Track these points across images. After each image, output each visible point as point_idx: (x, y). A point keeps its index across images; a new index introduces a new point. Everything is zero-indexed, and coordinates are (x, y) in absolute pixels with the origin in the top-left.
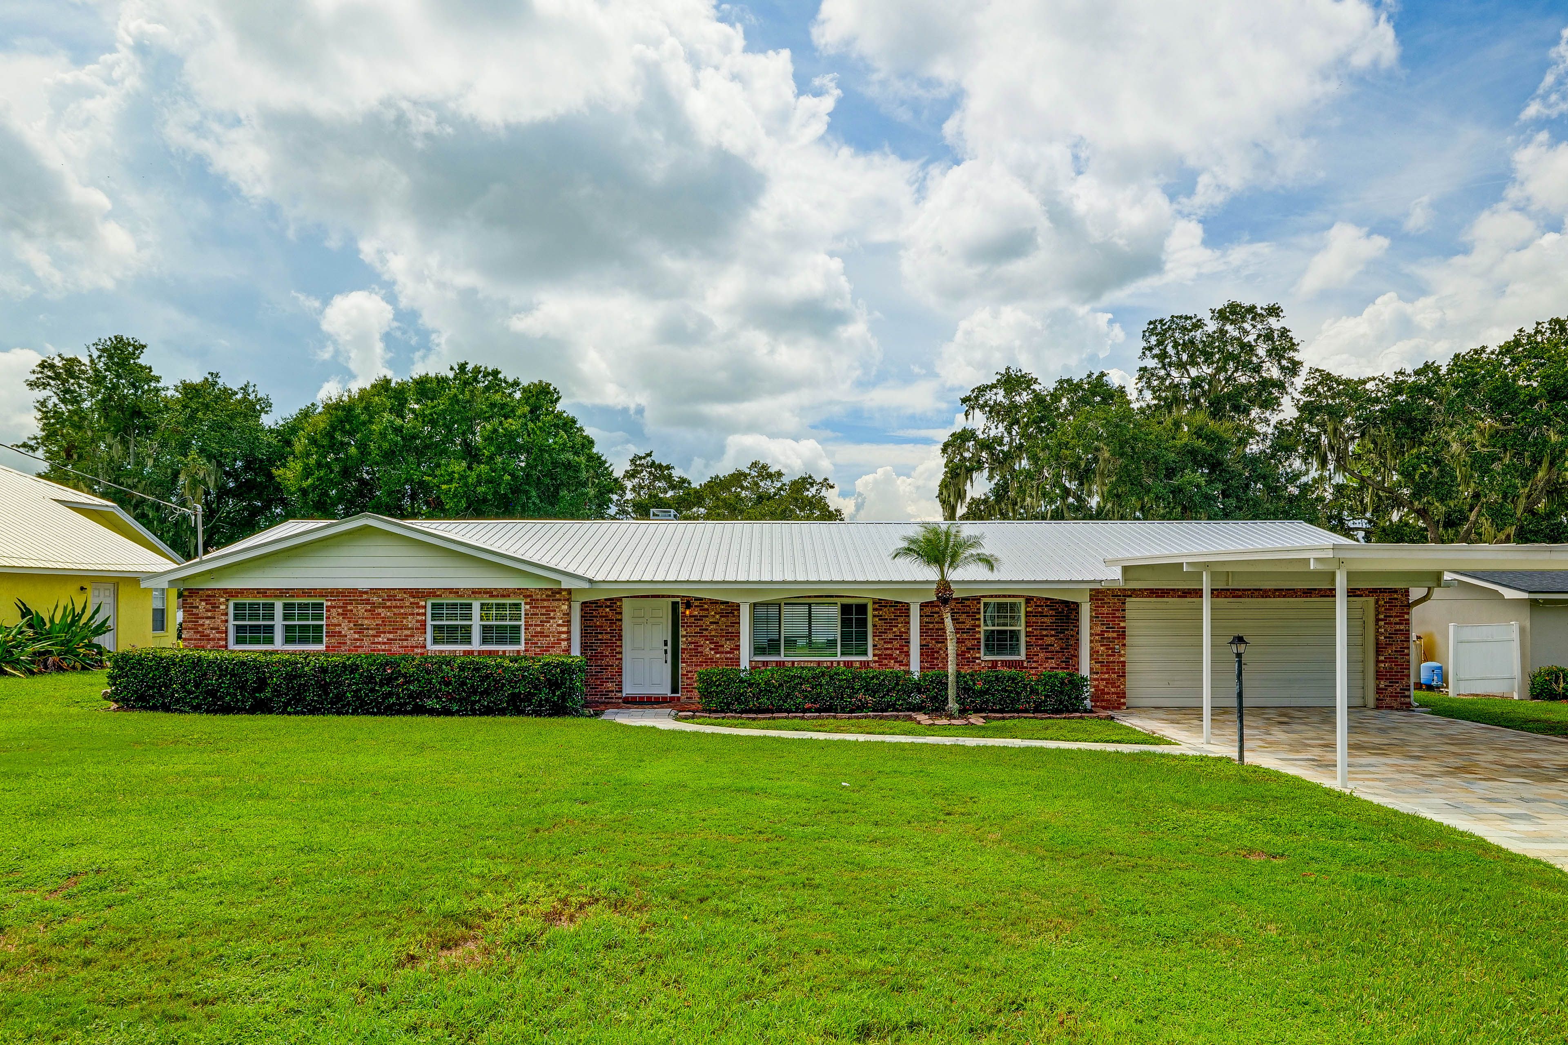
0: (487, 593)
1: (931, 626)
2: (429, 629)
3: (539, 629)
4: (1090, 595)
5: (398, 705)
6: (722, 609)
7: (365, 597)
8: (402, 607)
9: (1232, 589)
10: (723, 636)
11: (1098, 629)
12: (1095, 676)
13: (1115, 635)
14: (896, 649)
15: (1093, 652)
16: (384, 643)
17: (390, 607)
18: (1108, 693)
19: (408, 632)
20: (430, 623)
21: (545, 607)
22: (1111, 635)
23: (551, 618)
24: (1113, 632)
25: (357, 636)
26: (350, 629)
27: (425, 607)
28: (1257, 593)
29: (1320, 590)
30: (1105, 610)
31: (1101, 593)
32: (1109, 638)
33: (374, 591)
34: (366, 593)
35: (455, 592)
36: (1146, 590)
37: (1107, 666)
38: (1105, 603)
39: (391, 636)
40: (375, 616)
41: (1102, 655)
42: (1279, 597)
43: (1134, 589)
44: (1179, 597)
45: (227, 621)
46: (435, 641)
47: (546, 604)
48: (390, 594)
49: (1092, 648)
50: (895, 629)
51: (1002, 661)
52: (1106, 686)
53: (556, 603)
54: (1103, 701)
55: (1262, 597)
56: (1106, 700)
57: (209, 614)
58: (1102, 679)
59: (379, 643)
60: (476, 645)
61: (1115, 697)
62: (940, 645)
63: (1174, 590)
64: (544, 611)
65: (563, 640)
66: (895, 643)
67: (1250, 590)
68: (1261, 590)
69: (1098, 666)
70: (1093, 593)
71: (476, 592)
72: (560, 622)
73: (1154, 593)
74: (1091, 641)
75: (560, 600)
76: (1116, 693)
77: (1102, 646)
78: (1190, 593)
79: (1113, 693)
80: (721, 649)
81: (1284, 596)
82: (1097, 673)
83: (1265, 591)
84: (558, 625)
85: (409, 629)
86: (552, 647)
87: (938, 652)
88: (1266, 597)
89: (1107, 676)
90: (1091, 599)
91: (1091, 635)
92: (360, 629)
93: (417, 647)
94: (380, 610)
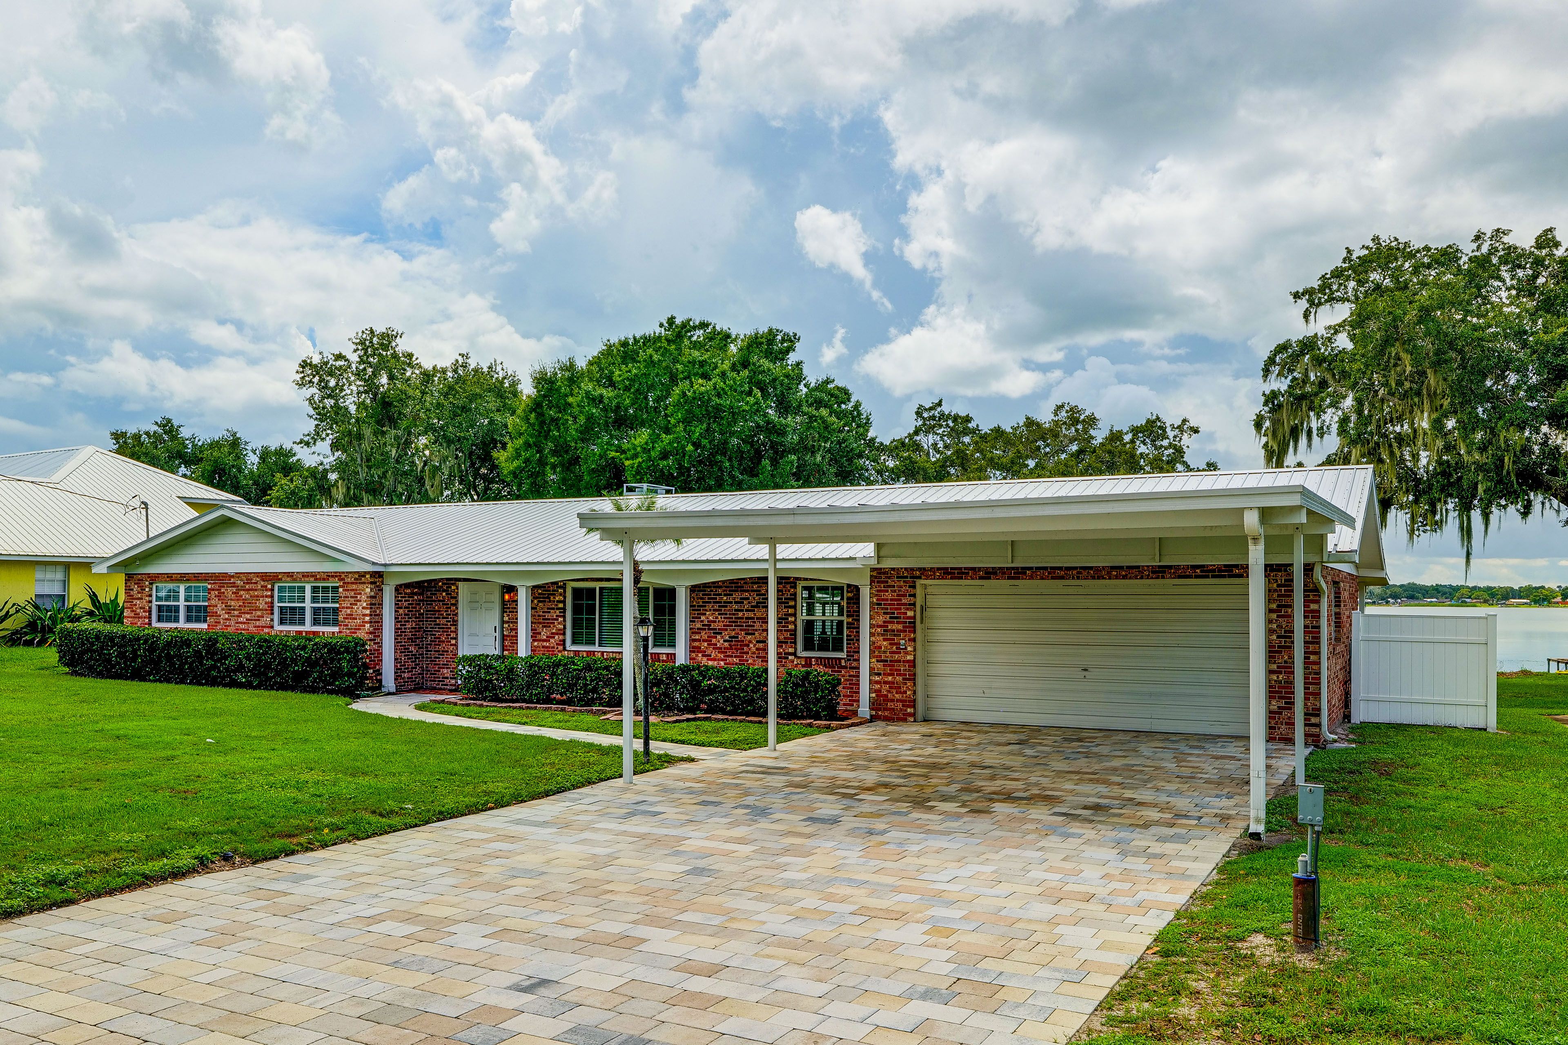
0: (313, 576)
1: (740, 614)
2: (276, 611)
3: (349, 611)
4: (871, 576)
5: (220, 677)
6: (539, 594)
7: (232, 580)
8: (256, 590)
9: (1052, 568)
10: (540, 623)
11: (880, 620)
12: (877, 678)
13: (900, 627)
14: (704, 641)
15: (874, 649)
16: (244, 623)
17: (248, 590)
18: (892, 701)
19: (259, 613)
20: (277, 604)
21: (353, 590)
22: (895, 627)
23: (358, 601)
24: (898, 623)
25: (227, 616)
26: (223, 610)
27: (272, 590)
28: (1085, 573)
29: (1177, 567)
30: (889, 595)
31: (884, 573)
32: (893, 631)
33: (238, 575)
34: (233, 577)
35: (290, 575)
36: (939, 569)
37: (891, 665)
38: (889, 586)
39: (248, 616)
40: (238, 598)
41: (885, 652)
42: (1117, 577)
43: (924, 569)
44: (981, 578)
45: (150, 602)
46: (282, 622)
47: (354, 587)
48: (248, 577)
49: (872, 644)
50: (703, 618)
51: (817, 659)
52: (889, 691)
53: (361, 587)
54: (885, 709)
55: (1093, 578)
56: (890, 709)
57: (139, 595)
58: (886, 683)
59: (241, 623)
60: (308, 627)
61: (900, 705)
62: (749, 637)
63: (973, 569)
64: (352, 594)
65: (366, 622)
66: (703, 633)
67: (1075, 568)
68: (1091, 568)
69: (880, 665)
70: (875, 574)
71: (306, 575)
72: (365, 605)
73: (949, 573)
74: (872, 635)
75: (364, 583)
76: (901, 701)
77: (885, 640)
78: (995, 573)
79: (898, 701)
80: (538, 637)
81: (1125, 577)
82: (879, 674)
83: (1097, 569)
84: (363, 608)
85: (261, 610)
86: (359, 629)
87: (748, 645)
88: (1099, 578)
89: (890, 678)
90: (872, 582)
91: (872, 626)
92: (229, 610)
93: (265, 627)
94: (242, 593)
